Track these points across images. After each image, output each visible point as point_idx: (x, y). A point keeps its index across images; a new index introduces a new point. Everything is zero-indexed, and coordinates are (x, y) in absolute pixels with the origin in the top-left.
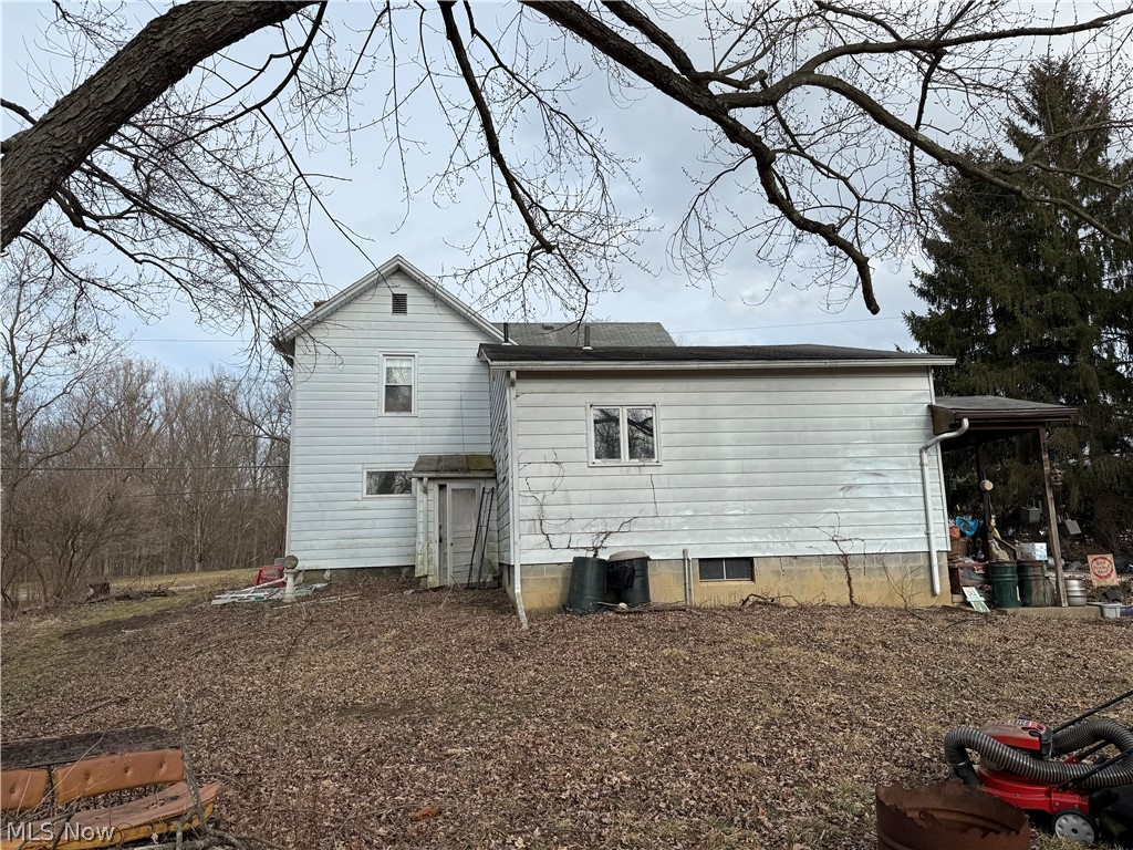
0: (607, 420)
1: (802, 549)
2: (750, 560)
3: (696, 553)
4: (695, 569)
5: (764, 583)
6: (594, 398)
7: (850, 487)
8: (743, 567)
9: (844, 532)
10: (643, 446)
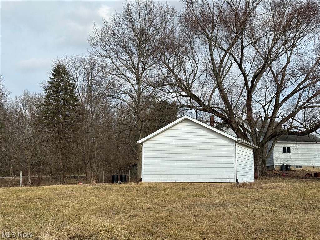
0: (285, 148)
1: (308, 165)
2: (302, 166)
3: (295, 165)
4: (295, 167)
5: (304, 168)
6: (283, 146)
7: (314, 157)
8: (301, 167)
9: (314, 163)
10: (289, 152)
